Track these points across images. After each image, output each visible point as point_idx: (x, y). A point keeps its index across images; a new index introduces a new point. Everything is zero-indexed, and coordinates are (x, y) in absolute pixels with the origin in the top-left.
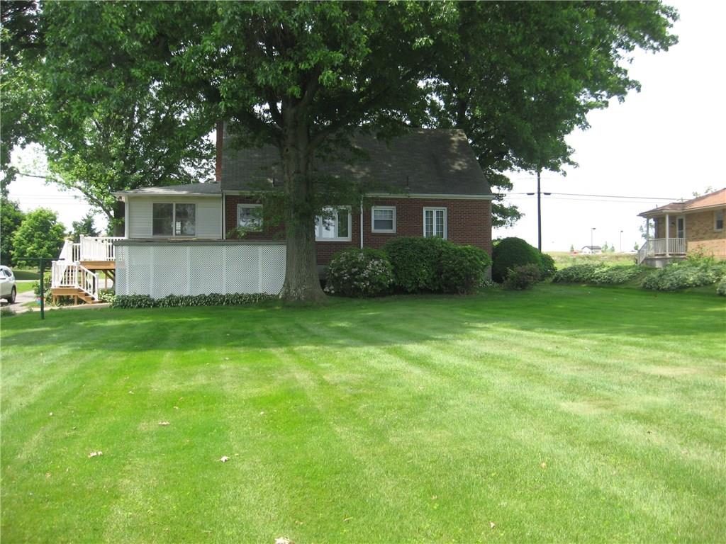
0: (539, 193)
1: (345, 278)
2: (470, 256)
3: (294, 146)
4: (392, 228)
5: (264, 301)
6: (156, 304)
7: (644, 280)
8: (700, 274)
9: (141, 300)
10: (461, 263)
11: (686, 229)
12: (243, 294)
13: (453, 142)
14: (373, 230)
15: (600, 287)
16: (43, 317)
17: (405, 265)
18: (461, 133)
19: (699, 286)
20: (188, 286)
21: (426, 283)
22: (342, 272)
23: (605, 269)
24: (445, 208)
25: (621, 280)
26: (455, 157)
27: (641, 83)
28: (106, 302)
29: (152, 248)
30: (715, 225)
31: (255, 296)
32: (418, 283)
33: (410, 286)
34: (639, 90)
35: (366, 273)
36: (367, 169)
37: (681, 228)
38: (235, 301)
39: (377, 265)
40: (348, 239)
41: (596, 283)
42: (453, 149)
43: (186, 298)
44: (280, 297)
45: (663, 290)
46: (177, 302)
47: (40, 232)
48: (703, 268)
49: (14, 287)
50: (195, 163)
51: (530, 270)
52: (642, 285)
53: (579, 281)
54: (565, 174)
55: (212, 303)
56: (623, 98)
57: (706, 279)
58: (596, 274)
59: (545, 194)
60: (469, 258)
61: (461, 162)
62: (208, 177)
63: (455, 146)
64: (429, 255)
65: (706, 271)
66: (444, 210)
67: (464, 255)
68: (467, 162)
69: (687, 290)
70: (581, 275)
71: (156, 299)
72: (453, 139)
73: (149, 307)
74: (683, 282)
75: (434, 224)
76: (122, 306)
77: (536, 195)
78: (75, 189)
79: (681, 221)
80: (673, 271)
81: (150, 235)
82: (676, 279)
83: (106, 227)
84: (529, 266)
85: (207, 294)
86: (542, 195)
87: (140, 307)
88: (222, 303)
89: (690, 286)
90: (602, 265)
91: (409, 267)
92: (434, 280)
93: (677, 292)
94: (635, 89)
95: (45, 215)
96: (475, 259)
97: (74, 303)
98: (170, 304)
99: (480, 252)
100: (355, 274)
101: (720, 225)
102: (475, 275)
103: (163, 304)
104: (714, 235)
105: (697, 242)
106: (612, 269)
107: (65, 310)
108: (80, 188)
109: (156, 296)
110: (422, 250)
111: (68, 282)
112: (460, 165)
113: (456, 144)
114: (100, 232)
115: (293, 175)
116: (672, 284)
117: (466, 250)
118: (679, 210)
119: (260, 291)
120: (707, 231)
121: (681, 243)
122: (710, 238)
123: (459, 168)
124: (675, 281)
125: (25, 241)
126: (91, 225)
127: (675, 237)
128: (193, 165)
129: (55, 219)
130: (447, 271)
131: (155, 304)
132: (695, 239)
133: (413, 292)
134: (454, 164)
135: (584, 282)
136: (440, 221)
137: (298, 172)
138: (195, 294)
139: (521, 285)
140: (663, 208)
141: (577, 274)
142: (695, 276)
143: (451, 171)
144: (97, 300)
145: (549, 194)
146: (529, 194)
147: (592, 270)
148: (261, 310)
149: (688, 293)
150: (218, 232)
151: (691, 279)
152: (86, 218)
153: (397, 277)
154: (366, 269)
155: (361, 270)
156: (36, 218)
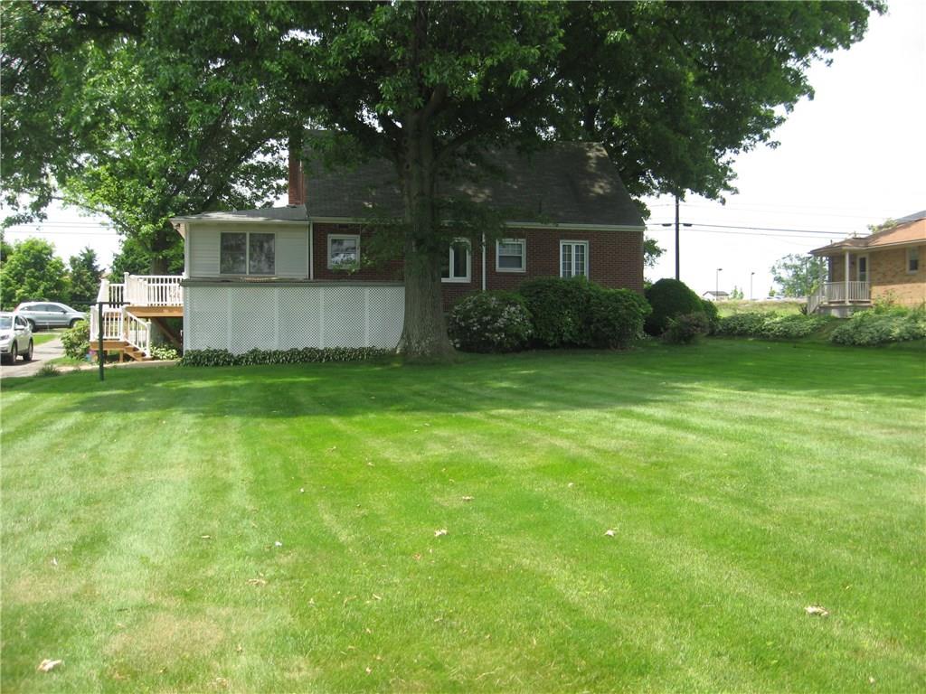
0: (677, 224)
1: (475, 328)
2: (626, 301)
3: (418, 161)
4: (520, 266)
5: (377, 357)
6: (238, 361)
7: (834, 332)
8: (908, 325)
9: (218, 356)
10: (616, 310)
11: (871, 270)
12: (345, 348)
13: (590, 158)
14: (498, 269)
15: (774, 341)
16: (102, 378)
17: (546, 313)
18: (598, 147)
19: (907, 340)
20: (276, 338)
21: (571, 335)
22: (471, 321)
23: (778, 319)
24: (587, 242)
25: (802, 333)
26: (593, 178)
27: (814, 88)
28: (158, 358)
29: (230, 289)
30: (908, 266)
31: (362, 350)
32: (561, 336)
33: (551, 338)
34: (811, 97)
35: (500, 323)
36: (487, 191)
37: (863, 269)
38: (337, 357)
39: (514, 313)
40: (466, 280)
41: (768, 336)
42: (591, 167)
43: (275, 353)
44: (398, 352)
45: (860, 344)
46: (264, 358)
47: (33, 270)
48: (911, 318)
49: (31, 340)
50: (250, 182)
51: (697, 319)
52: (831, 339)
53: (743, 334)
54: (723, 202)
55: (308, 359)
56: (792, 107)
57: (916, 331)
58: (768, 325)
59: (685, 225)
60: (625, 304)
61: (602, 184)
62: (266, 200)
63: (592, 163)
64: (575, 300)
65: (916, 322)
66: (585, 243)
67: (620, 301)
68: (611, 184)
69: (892, 345)
70: (746, 327)
71: (236, 355)
72: (590, 154)
73: (229, 364)
74: (888, 336)
75: (573, 261)
76: (193, 364)
77: (674, 227)
78: (101, 213)
79: (863, 261)
80: (873, 322)
81: (216, 273)
82: (878, 331)
83: (112, 264)
84: (694, 315)
85: (300, 349)
86: (681, 226)
87: (217, 364)
88: (321, 360)
89: (896, 340)
90: (772, 315)
91: (549, 314)
92: (581, 331)
93: (881, 347)
94: (806, 96)
95: (39, 247)
96: (633, 306)
97: (119, 360)
98: (254, 361)
99: (638, 296)
100: (488, 323)
101: (914, 265)
102: (633, 325)
103: (246, 362)
104: (907, 278)
105: (883, 287)
106: (787, 319)
107: (120, 368)
108: (108, 213)
109: (236, 351)
110: (566, 293)
111: (112, 334)
112: (601, 187)
113: (594, 161)
114: (103, 271)
115: (415, 198)
116: (872, 338)
117: (621, 293)
118: (861, 247)
119: (367, 344)
120: (897, 273)
121: (863, 286)
122: (901, 282)
123: (601, 192)
124: (876, 334)
125: (13, 282)
126: (92, 262)
127: (855, 280)
128: (248, 184)
129: (50, 254)
130: (598, 320)
131: (236, 361)
132: (880, 283)
133: (555, 347)
134: (593, 186)
135: (751, 335)
136: (580, 258)
137: (422, 194)
138: (285, 348)
139: (684, 338)
140: (841, 244)
141: (742, 325)
142: (902, 328)
143: (592, 194)
144: (148, 356)
145: (690, 225)
146: (664, 225)
147: (760, 320)
148: (378, 369)
149: (894, 349)
150: (303, 269)
151: (897, 331)
152: (86, 252)
153: (535, 328)
154: (501, 316)
155: (495, 319)
156: (27, 252)
